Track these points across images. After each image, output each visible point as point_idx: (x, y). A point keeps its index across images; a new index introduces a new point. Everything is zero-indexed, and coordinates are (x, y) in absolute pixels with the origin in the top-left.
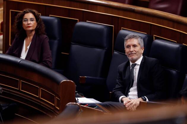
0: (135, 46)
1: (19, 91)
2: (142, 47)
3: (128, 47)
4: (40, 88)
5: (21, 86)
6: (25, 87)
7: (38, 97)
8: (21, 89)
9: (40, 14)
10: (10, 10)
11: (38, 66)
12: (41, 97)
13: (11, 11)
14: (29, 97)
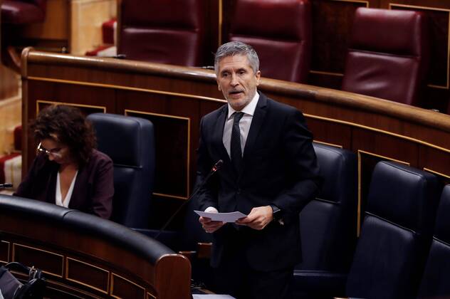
0: (242, 73)
1: (63, 280)
2: (257, 71)
3: (226, 75)
4: (110, 273)
5: (67, 269)
6: (76, 271)
7: (106, 293)
8: (67, 276)
9: (105, 108)
10: (38, 101)
11: (106, 225)
12: (113, 294)
13: (39, 103)
14: (86, 293)
